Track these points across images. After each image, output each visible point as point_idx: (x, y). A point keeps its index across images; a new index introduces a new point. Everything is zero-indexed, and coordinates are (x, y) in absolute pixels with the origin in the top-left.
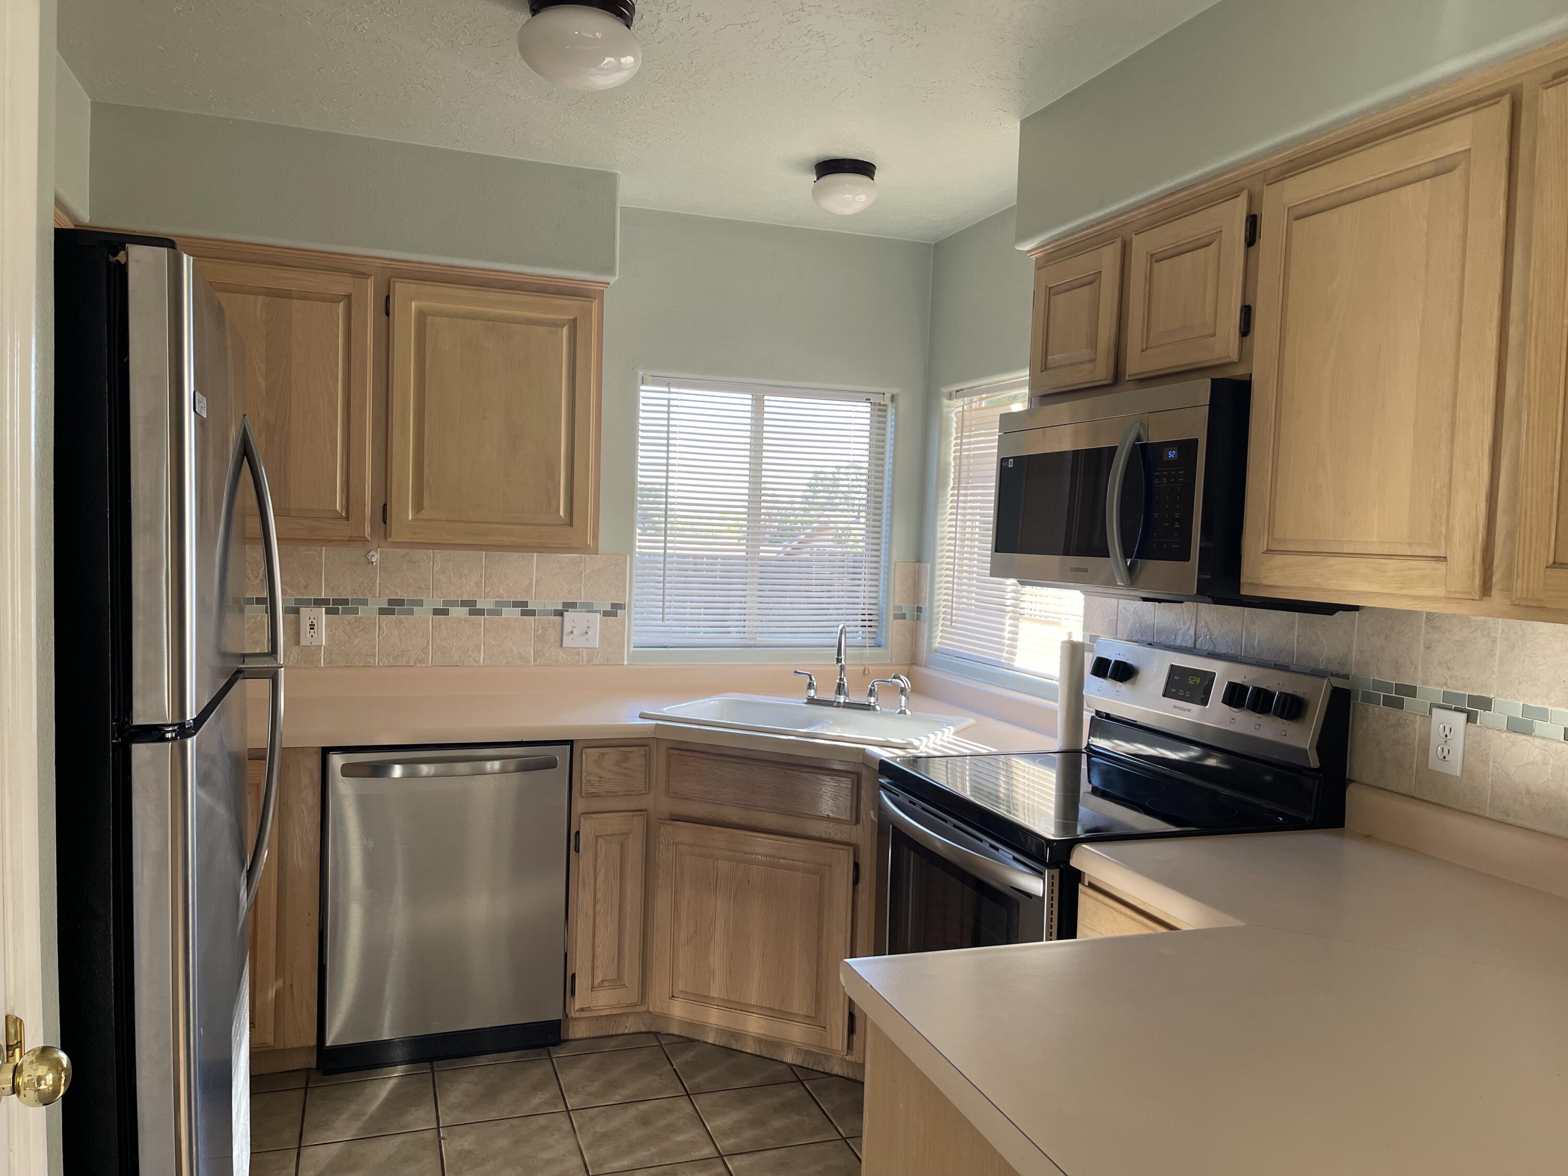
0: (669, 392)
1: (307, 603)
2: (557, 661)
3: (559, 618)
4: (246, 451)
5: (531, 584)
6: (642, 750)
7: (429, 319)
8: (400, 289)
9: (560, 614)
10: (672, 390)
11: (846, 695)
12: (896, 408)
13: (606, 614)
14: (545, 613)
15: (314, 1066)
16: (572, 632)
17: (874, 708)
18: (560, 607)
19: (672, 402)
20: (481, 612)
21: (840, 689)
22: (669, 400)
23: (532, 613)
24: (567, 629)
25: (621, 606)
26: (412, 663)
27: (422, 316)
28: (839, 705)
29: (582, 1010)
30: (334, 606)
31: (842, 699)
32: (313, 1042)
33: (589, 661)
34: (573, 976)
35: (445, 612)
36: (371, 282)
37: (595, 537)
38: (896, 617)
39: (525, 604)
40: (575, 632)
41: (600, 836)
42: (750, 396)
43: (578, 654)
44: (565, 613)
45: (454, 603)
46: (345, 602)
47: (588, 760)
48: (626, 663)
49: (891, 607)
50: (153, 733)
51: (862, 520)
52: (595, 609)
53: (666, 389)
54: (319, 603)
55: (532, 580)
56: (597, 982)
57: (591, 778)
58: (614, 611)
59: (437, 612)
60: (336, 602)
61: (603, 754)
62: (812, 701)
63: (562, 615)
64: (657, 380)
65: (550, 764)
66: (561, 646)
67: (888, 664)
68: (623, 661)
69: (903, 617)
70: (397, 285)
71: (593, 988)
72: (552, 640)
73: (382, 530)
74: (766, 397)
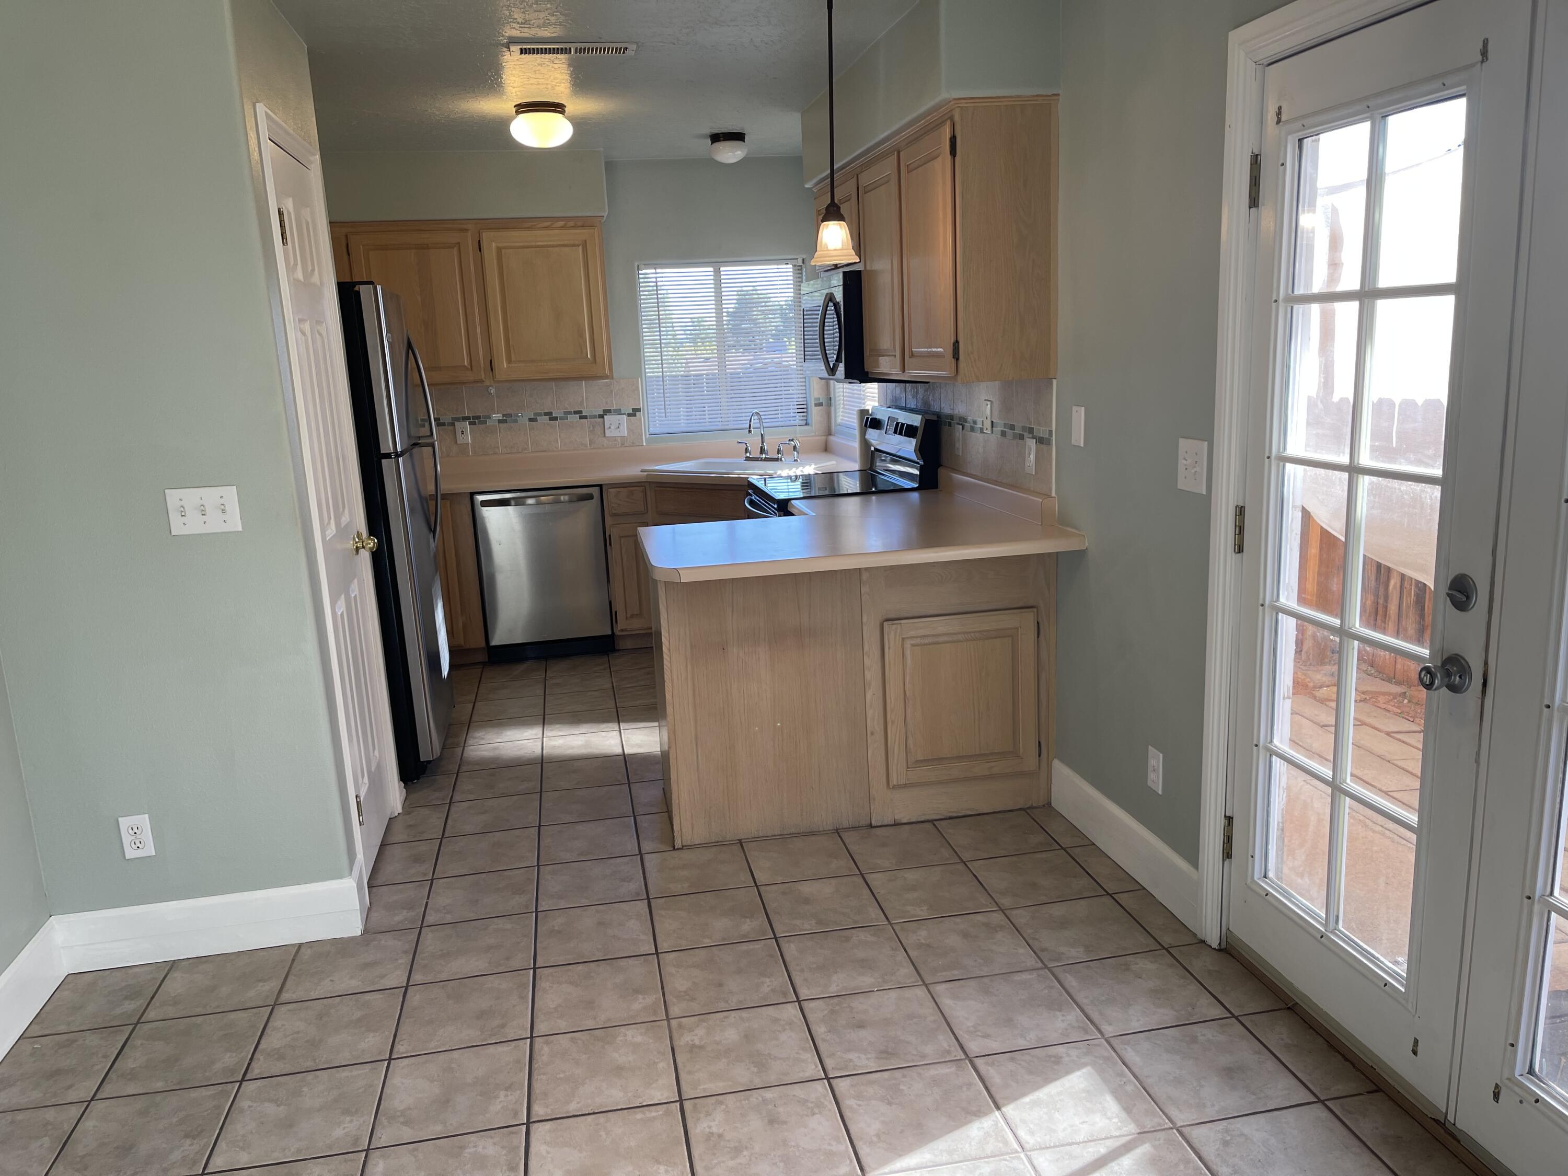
0: (656, 273)
1: (458, 419)
2: (603, 445)
3: (602, 419)
4: (410, 346)
5: (583, 400)
6: (641, 489)
7: (503, 251)
8: (486, 236)
9: (602, 416)
10: (658, 271)
11: (765, 454)
12: (806, 268)
13: (629, 415)
14: (595, 417)
15: (487, 660)
16: (610, 428)
17: (781, 460)
18: (602, 413)
19: (658, 279)
20: (556, 419)
21: (762, 451)
22: (656, 278)
23: (585, 417)
24: (607, 426)
25: (639, 410)
26: (520, 451)
27: (499, 249)
28: (762, 460)
29: (622, 630)
30: (474, 420)
31: (764, 456)
32: (483, 644)
33: (622, 444)
34: (616, 612)
35: (536, 420)
36: (469, 234)
37: (611, 369)
38: (816, 405)
39: (581, 412)
40: (612, 427)
41: (622, 537)
42: (711, 269)
43: (615, 440)
44: (605, 416)
45: (540, 414)
46: (479, 417)
47: (610, 495)
48: (644, 444)
49: (813, 400)
50: (388, 456)
51: (793, 343)
52: (622, 412)
53: (653, 271)
54: (465, 419)
55: (583, 398)
56: (629, 616)
57: (613, 505)
58: (635, 412)
59: (531, 420)
60: (474, 417)
61: (619, 492)
62: (748, 459)
63: (603, 417)
64: (648, 266)
65: (590, 497)
66: (605, 436)
67: (813, 436)
68: (643, 443)
69: (821, 404)
70: (484, 234)
71: (627, 618)
72: (599, 433)
73: (491, 374)
74: (722, 269)
